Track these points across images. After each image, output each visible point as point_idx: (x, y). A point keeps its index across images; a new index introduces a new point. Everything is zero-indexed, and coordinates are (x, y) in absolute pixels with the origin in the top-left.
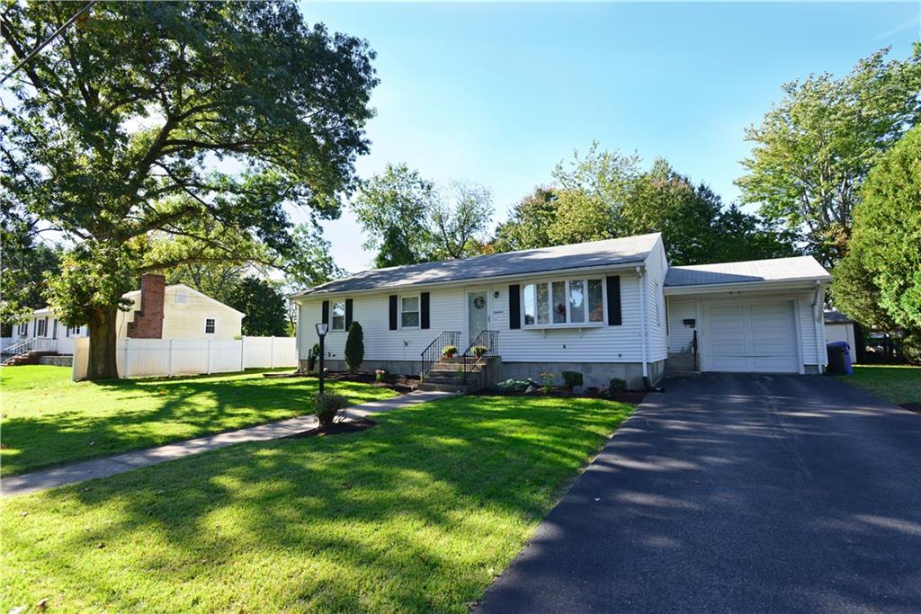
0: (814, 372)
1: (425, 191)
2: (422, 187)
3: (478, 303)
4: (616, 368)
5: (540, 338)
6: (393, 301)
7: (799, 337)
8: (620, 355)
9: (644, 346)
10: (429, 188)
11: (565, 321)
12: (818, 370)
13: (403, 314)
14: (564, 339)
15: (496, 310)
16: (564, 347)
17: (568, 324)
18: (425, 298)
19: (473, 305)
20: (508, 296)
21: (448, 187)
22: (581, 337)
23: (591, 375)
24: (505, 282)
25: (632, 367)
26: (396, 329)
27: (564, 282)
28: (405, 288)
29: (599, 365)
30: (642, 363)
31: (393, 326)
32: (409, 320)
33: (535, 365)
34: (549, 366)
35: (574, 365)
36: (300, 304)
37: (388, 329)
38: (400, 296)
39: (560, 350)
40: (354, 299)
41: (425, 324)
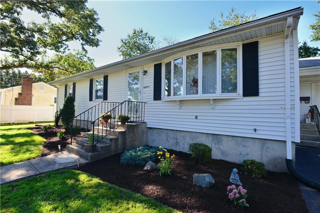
1: (150, 41)
2: (149, 39)
4: (249, 143)
5: (175, 109)
6: (91, 82)
8: (255, 130)
9: (288, 121)
10: (152, 40)
11: (197, 93)
14: (196, 110)
16: (196, 117)
17: (200, 95)
20: (153, 73)
21: (162, 41)
23: (221, 148)
25: (270, 144)
26: (92, 101)
27: (197, 54)
29: (230, 138)
30: (285, 142)
31: (91, 99)
33: (172, 132)
34: (183, 134)
35: (204, 135)
36: (58, 87)
37: (89, 100)
38: (95, 79)
39: (193, 120)
40: (76, 82)
41: (105, 97)
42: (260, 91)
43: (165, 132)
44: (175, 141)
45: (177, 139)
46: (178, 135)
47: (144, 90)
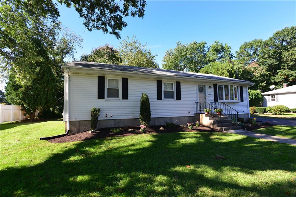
3: (201, 90)
13: (164, 91)
15: (210, 94)
18: (178, 85)
20: (213, 88)
22: (234, 105)
30: (248, 114)
31: (159, 98)
37: (157, 99)
38: (163, 81)
41: (179, 98)
42: (244, 100)
47: (209, 96)
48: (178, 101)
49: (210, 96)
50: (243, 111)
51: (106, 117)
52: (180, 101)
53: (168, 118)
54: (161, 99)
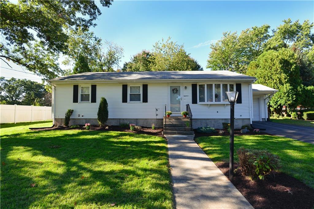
0: (264, 121)
1: (97, 42)
2: (96, 40)
3: (175, 91)
4: (239, 121)
5: (206, 108)
6: (125, 87)
7: (261, 110)
10: (99, 41)
12: (265, 120)
13: (130, 94)
14: (217, 109)
15: (185, 95)
16: (217, 112)
18: (145, 87)
19: (172, 92)
20: (191, 89)
22: (225, 108)
24: (190, 82)
25: (245, 120)
26: (127, 102)
28: (131, 81)
30: (250, 119)
31: (125, 100)
32: (135, 98)
33: (204, 120)
34: (210, 120)
35: (221, 120)
36: (55, 86)
37: (122, 102)
38: (129, 85)
39: (216, 113)
40: (97, 85)
41: (145, 100)
42: (242, 102)
43: (200, 120)
44: (206, 124)
45: (207, 123)
46: (208, 121)
47: (184, 97)
48: (144, 103)
49: (186, 97)
50: (241, 116)
51: (79, 116)
52: (146, 103)
53: (134, 120)
54: (126, 102)
